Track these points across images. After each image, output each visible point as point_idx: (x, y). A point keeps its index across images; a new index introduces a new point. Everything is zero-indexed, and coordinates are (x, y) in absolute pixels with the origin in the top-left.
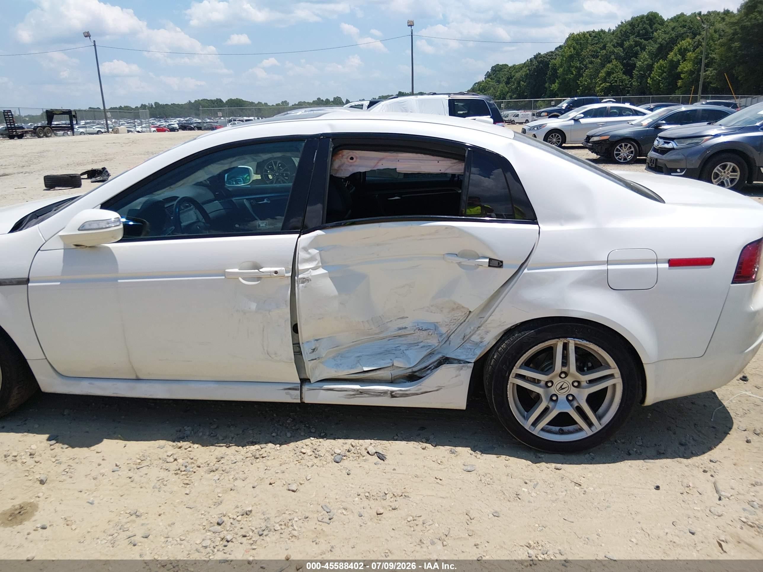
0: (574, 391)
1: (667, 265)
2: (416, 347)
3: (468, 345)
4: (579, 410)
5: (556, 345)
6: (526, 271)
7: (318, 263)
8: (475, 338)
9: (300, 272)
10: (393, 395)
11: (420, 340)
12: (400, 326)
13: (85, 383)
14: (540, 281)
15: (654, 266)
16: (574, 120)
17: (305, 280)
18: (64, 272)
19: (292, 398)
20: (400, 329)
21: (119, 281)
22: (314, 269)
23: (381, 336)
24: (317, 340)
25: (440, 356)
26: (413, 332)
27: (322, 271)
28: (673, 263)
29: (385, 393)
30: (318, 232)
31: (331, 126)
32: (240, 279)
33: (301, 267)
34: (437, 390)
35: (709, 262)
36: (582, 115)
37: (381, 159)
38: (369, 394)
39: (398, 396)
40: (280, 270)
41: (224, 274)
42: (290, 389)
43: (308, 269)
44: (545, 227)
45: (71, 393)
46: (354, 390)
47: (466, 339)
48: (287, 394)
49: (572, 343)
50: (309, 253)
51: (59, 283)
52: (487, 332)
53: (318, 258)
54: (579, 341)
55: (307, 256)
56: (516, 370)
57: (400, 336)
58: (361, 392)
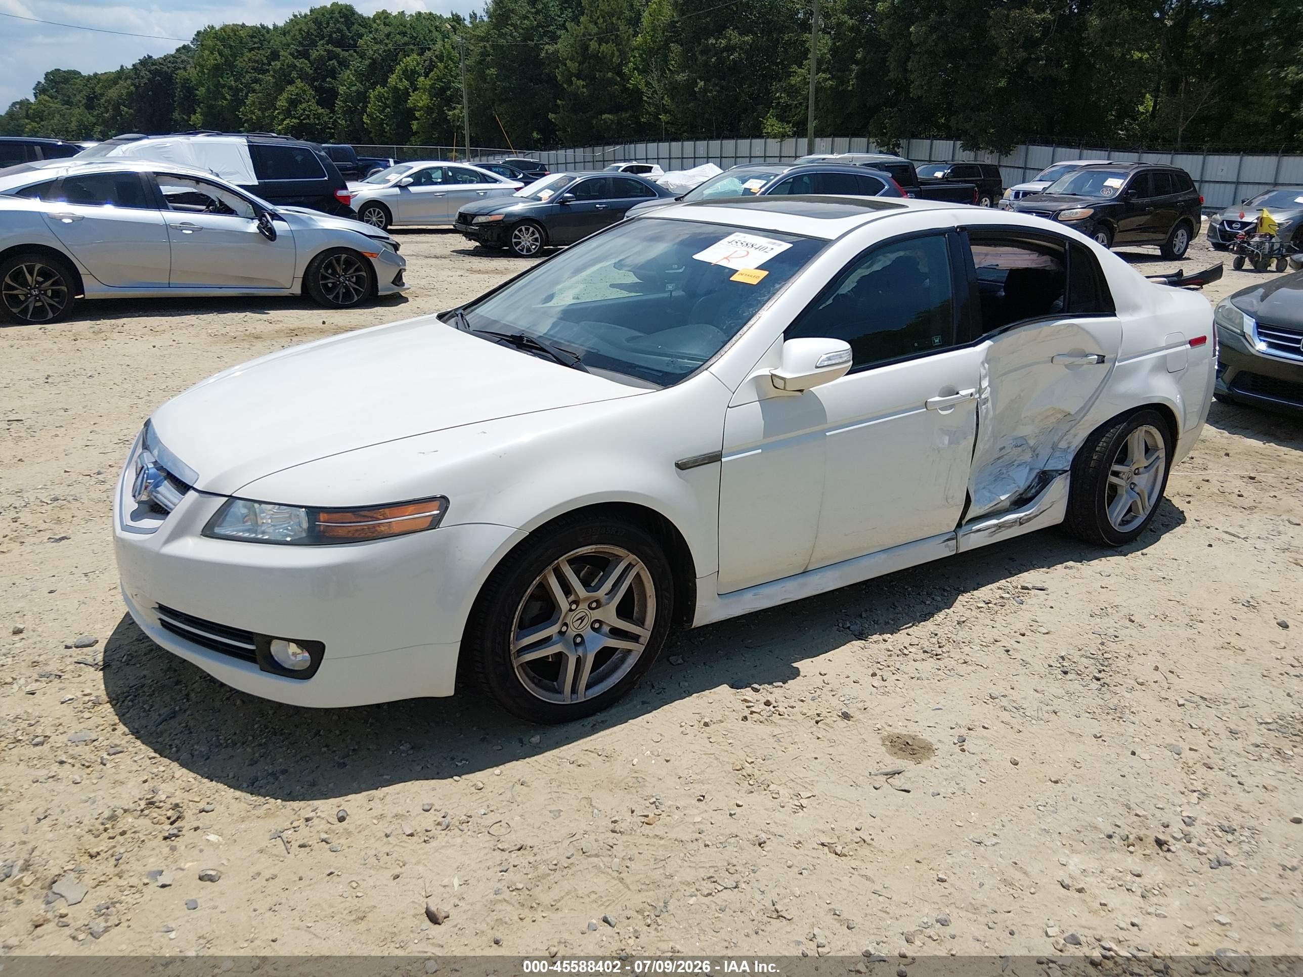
0: (1136, 479)
1: (1188, 346)
2: (1014, 467)
3: (1057, 454)
4: (1140, 496)
5: (1134, 435)
6: (1117, 364)
7: (989, 379)
8: (1063, 445)
9: (982, 391)
10: (1021, 522)
11: (1015, 459)
12: (1001, 446)
13: (749, 596)
14: (1128, 372)
15: (1183, 347)
16: (400, 187)
17: (986, 401)
19: (950, 550)
20: (1001, 450)
21: (827, 434)
22: (987, 388)
25: (1038, 471)
28: (1192, 343)
29: (1015, 522)
30: (988, 343)
32: (939, 409)
33: (983, 384)
34: (1052, 507)
35: (1202, 340)
36: (411, 180)
38: (1005, 526)
39: (1025, 521)
40: (974, 392)
41: (926, 405)
42: (948, 540)
45: (753, 610)
46: (995, 525)
47: (1054, 447)
48: (945, 546)
49: (1144, 430)
51: (760, 450)
53: (988, 373)
54: (1147, 429)
56: (1114, 466)
58: (999, 527)
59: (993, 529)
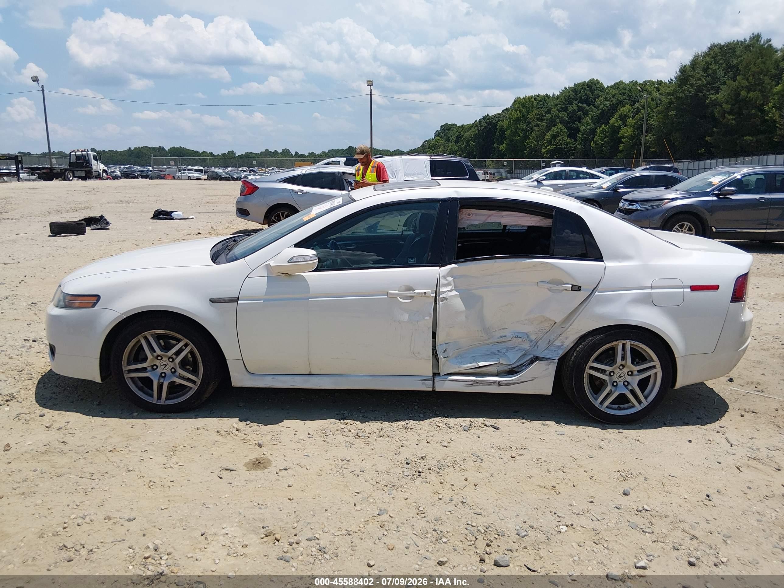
0: (629, 379)
1: (689, 290)
2: (513, 350)
3: (552, 348)
4: (633, 392)
5: (617, 345)
6: (597, 293)
7: (452, 287)
8: (558, 343)
9: (440, 293)
10: (500, 384)
11: (516, 345)
12: (501, 335)
13: (269, 378)
14: (608, 300)
15: (681, 290)
16: (537, 181)
17: (444, 299)
18: (266, 293)
19: (426, 387)
20: (501, 337)
21: (310, 299)
22: (450, 291)
23: (489, 342)
24: (447, 344)
25: (532, 356)
26: (511, 339)
27: (454, 293)
28: (694, 288)
29: (494, 382)
30: (453, 265)
31: (456, 192)
32: (398, 298)
33: (442, 289)
34: (532, 380)
35: (715, 288)
36: (544, 177)
37: (490, 216)
38: (482, 383)
39: (503, 385)
40: (428, 292)
41: (388, 294)
42: (425, 380)
43: (446, 291)
44: (608, 264)
46: (472, 381)
47: (550, 343)
48: (423, 384)
49: (628, 343)
50: (447, 280)
51: (263, 301)
52: (567, 338)
53: (453, 283)
54: (633, 342)
55: (446, 282)
56: (591, 364)
57: (500, 342)
58: (477, 382)
59: (471, 383)
